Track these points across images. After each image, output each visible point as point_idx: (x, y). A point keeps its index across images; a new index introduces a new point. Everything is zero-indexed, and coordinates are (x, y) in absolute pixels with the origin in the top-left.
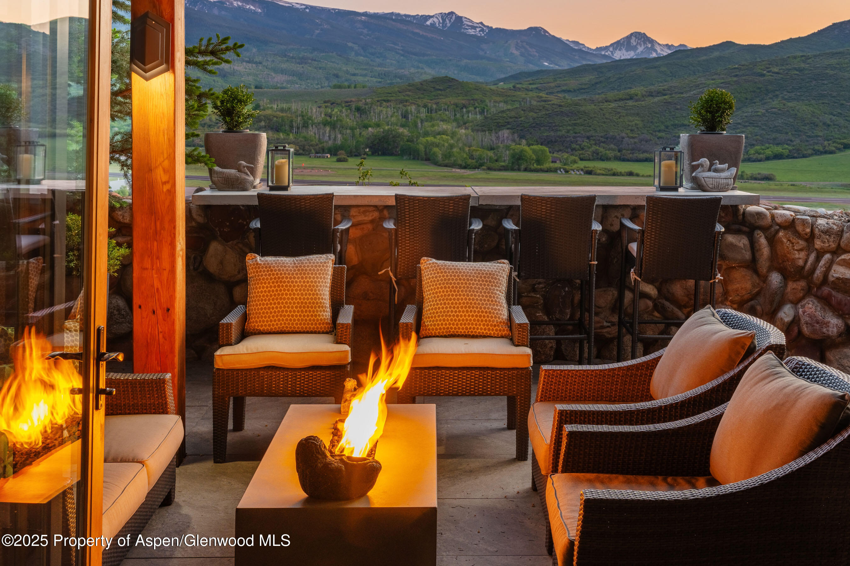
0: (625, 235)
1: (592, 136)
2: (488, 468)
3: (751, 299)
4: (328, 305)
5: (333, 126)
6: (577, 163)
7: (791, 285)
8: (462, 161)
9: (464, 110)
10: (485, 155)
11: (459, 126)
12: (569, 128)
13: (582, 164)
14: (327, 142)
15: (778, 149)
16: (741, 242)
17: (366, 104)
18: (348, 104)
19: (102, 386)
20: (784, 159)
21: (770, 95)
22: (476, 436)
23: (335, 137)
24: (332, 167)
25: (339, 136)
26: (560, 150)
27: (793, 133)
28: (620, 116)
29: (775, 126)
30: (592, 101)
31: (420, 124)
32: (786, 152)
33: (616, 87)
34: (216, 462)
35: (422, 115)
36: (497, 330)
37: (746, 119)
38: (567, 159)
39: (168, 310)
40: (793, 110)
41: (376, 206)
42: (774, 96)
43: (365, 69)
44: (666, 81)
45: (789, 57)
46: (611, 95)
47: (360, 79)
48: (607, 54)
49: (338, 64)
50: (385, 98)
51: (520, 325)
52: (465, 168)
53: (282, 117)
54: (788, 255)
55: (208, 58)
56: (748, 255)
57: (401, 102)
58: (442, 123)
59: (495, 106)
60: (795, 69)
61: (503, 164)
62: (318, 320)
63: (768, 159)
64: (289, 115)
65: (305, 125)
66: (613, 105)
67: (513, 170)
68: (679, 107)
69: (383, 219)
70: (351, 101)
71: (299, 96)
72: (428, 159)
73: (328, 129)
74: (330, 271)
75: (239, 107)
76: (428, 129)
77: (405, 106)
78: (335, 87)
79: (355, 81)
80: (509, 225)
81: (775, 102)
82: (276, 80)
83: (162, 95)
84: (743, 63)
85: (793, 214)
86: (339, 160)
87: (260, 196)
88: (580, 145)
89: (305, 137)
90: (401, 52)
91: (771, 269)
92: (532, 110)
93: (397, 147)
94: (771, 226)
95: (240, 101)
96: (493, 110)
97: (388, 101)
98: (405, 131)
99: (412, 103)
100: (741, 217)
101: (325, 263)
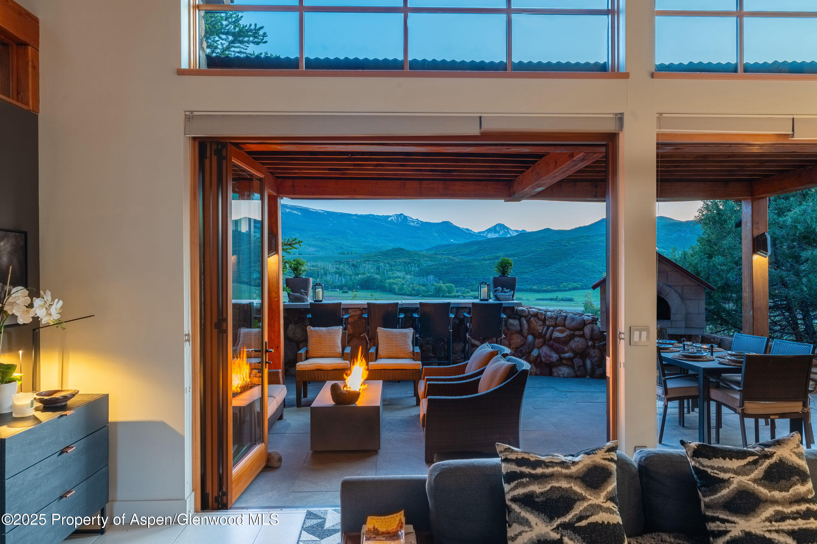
0: (466, 320)
1: (477, 279)
2: (404, 408)
3: (521, 347)
4: (340, 347)
5: (340, 274)
6: (469, 292)
7: (537, 341)
8: (409, 292)
9: (409, 265)
10: (421, 289)
11: (407, 274)
12: (465, 274)
13: (472, 293)
14: (337, 283)
15: (575, 285)
16: (515, 322)
17: (357, 262)
18: (348, 263)
19: (267, 361)
20: (579, 290)
21: (570, 256)
22: (401, 399)
23: (341, 280)
24: (340, 296)
25: (344, 279)
26: (460, 286)
27: (583, 276)
28: (492, 268)
29: (573, 273)
30: (477, 260)
31: (386, 273)
32: (579, 286)
33: (489, 253)
34: (297, 407)
35: (387, 268)
36: (408, 356)
37: (558, 269)
38: (464, 291)
39: (278, 347)
40: (583, 264)
41: (359, 308)
42: (572, 257)
43: (356, 244)
44: (515, 249)
45: (579, 236)
46: (486, 257)
47: (353, 249)
48: (484, 235)
49: (342, 241)
50: (367, 259)
51: (416, 353)
52: (410, 296)
53: (313, 269)
54: (535, 328)
55: (287, 247)
56: (519, 328)
57: (376, 261)
58: (397, 272)
59: (425, 263)
60: (583, 243)
61: (430, 293)
62: (336, 352)
63: (570, 290)
64: (317, 269)
65: (325, 274)
66: (488, 262)
67: (436, 296)
68: (522, 263)
69: (362, 314)
70: (349, 261)
71: (322, 259)
72: (391, 291)
73: (337, 276)
74: (341, 333)
75: (300, 267)
76: (390, 275)
77: (378, 263)
78: (341, 254)
79: (351, 250)
80: (416, 315)
81: (573, 260)
82: (309, 250)
83: (274, 263)
84: (555, 240)
85: (537, 310)
86: (344, 292)
87: (311, 304)
88: (471, 283)
89: (325, 280)
90: (375, 235)
91: (528, 334)
92: (445, 265)
93: (374, 285)
94: (528, 316)
95: (301, 264)
96: (425, 265)
97: (369, 261)
98: (378, 276)
99: (381, 262)
100: (515, 312)
101: (339, 329)
